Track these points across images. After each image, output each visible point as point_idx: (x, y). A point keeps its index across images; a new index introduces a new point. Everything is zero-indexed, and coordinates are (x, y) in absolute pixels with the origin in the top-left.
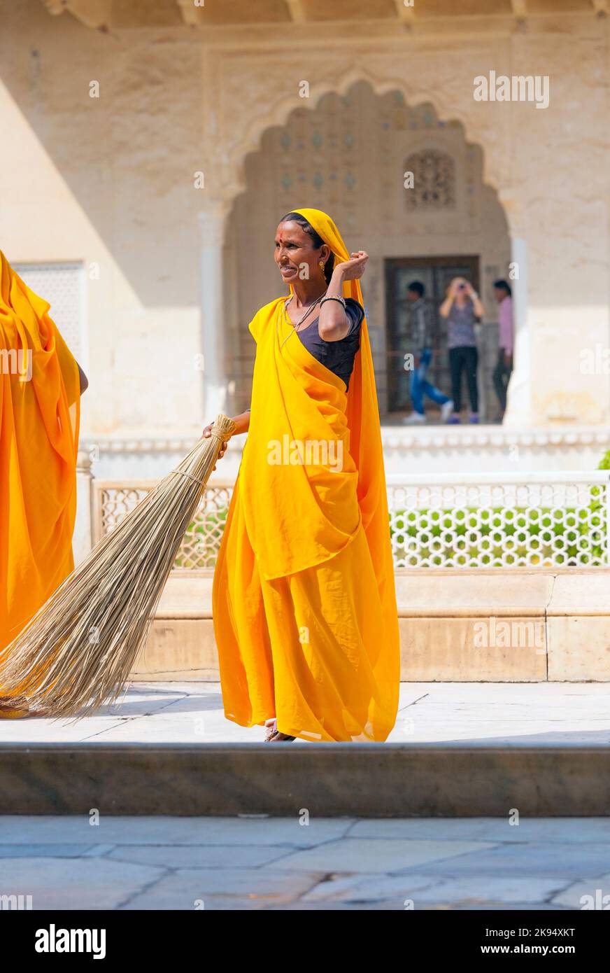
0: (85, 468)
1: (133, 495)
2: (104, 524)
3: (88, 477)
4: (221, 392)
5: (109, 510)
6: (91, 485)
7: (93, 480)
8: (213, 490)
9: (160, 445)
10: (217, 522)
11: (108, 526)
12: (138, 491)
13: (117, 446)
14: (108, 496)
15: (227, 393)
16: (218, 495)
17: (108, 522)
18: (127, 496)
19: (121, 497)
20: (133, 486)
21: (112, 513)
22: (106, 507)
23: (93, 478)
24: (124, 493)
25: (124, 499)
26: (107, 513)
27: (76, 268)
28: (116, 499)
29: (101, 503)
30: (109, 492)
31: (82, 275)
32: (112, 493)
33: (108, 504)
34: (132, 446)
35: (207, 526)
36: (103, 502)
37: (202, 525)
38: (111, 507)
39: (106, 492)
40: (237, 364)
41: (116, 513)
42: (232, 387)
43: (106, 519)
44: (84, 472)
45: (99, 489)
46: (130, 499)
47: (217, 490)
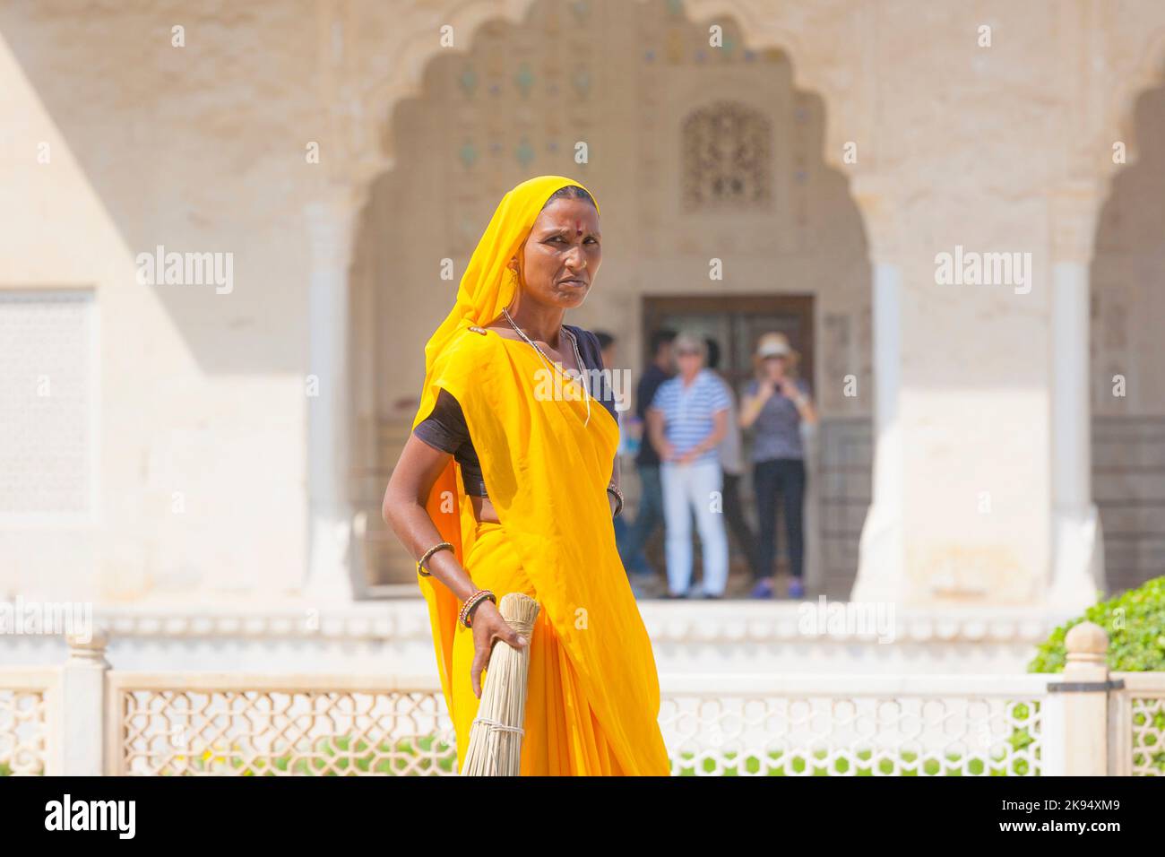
0: (95, 649)
1: (181, 701)
2: (126, 753)
3: (99, 667)
4: (342, 531)
5: (135, 728)
6: (105, 682)
7: (110, 674)
8: (327, 695)
9: (228, 626)
10: (332, 754)
11: (135, 757)
12: (190, 694)
13: (149, 626)
14: (136, 702)
15: (352, 535)
16: (336, 704)
17: (134, 749)
18: (171, 703)
19: (159, 703)
20: (180, 684)
21: (142, 733)
22: (130, 722)
23: (109, 668)
24: (164, 698)
25: (165, 708)
26: (132, 734)
27: (82, 300)
28: (149, 707)
29: (122, 714)
30: (137, 694)
31: (93, 314)
32: (143, 697)
33: (135, 716)
34: (176, 626)
35: (314, 759)
36: (126, 713)
37: (306, 758)
38: (140, 723)
39: (131, 694)
40: (371, 481)
41: (149, 734)
42: (360, 523)
43: (131, 744)
44: (94, 657)
45: (121, 689)
46: (174, 707)
47: (334, 696)
